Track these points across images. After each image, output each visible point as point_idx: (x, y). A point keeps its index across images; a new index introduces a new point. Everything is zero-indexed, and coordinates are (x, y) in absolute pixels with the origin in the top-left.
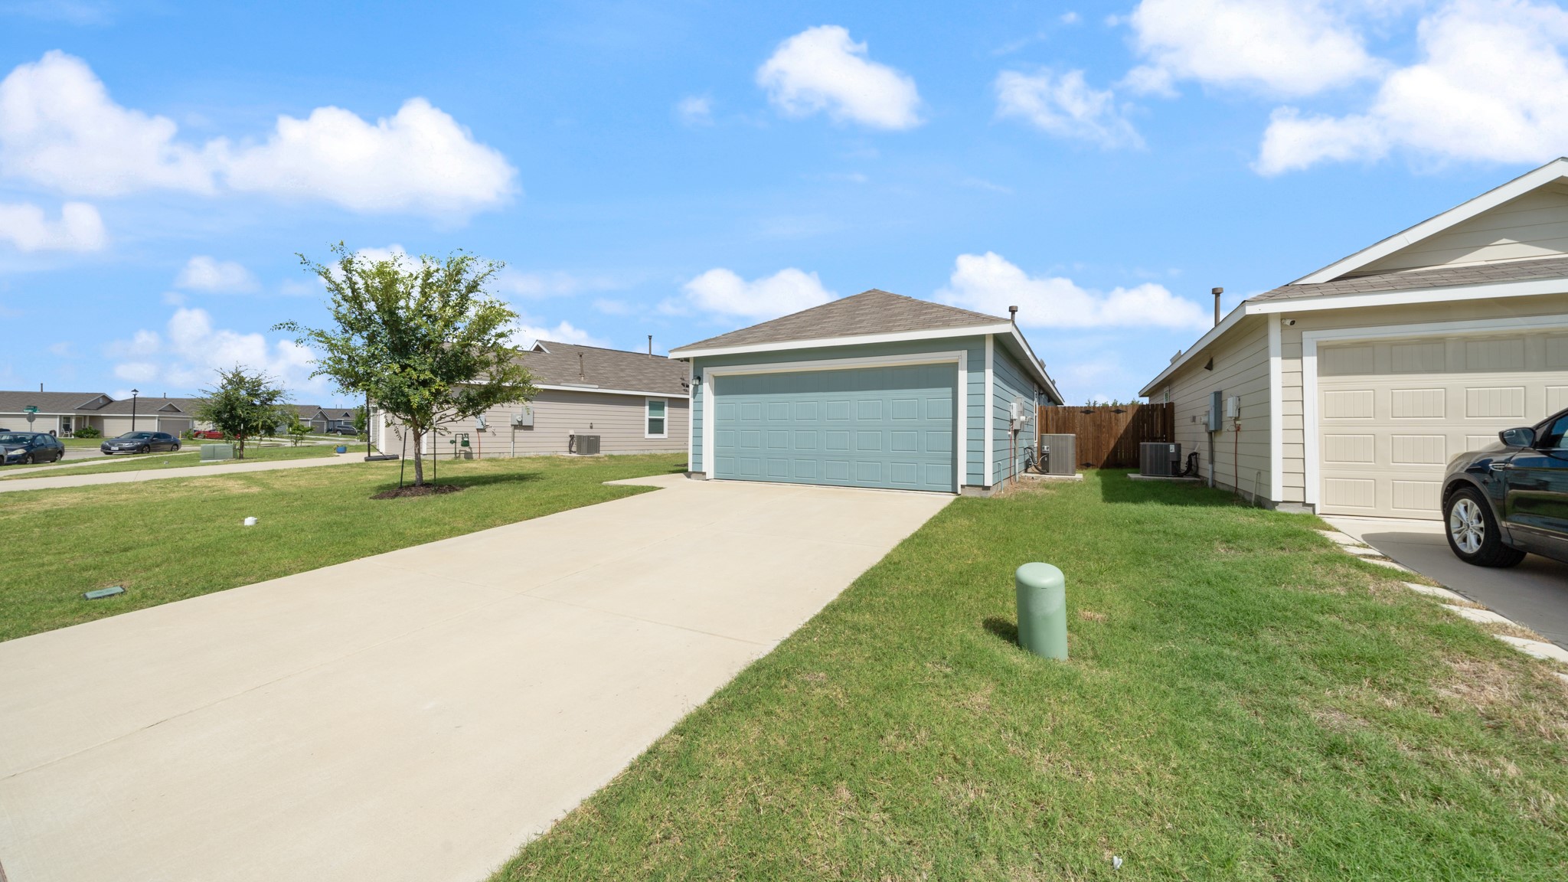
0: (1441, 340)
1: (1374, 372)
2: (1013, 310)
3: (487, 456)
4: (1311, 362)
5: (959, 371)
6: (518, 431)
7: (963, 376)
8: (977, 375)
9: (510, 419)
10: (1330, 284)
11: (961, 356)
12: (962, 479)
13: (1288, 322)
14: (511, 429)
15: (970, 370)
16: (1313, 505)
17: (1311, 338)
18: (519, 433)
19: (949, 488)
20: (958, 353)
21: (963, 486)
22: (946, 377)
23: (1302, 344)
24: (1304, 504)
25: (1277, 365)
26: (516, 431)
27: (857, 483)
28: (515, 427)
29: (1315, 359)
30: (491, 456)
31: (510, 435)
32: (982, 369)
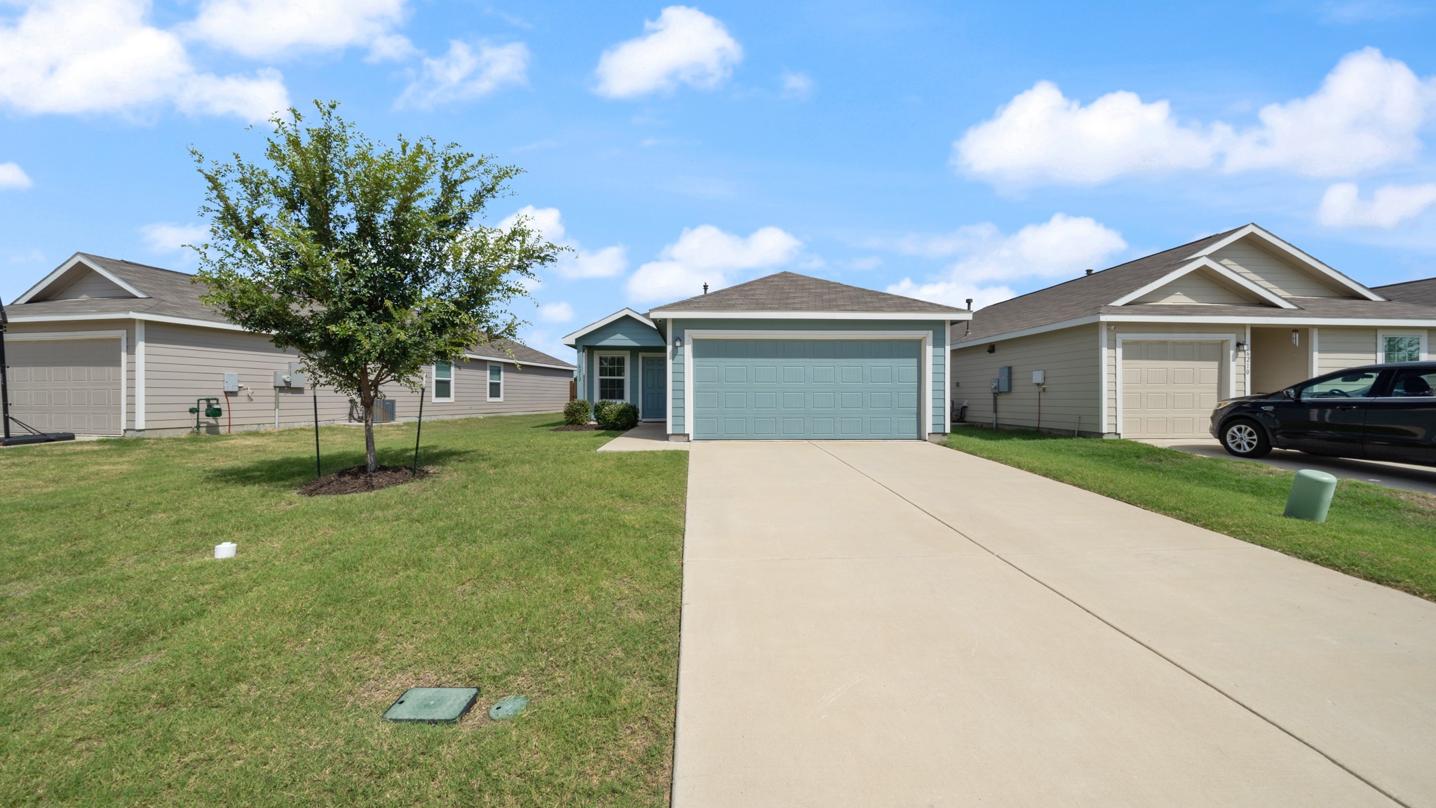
0: (1165, 343)
1: (1140, 359)
2: (969, 302)
3: (241, 429)
4: (1119, 351)
5: (927, 347)
6: (283, 394)
7: (929, 350)
8: (940, 350)
9: (272, 379)
10: (1124, 307)
11: (928, 335)
12: (929, 428)
13: (1113, 327)
14: (273, 393)
15: (934, 346)
16: (1119, 434)
17: (1121, 337)
18: (286, 398)
19: (915, 435)
20: (925, 332)
21: (929, 434)
22: (914, 350)
23: (1115, 341)
24: (1116, 434)
25: (1105, 352)
26: (281, 394)
27: (841, 436)
28: (281, 389)
29: (1121, 349)
30: (246, 428)
31: (273, 399)
32: (943, 346)
